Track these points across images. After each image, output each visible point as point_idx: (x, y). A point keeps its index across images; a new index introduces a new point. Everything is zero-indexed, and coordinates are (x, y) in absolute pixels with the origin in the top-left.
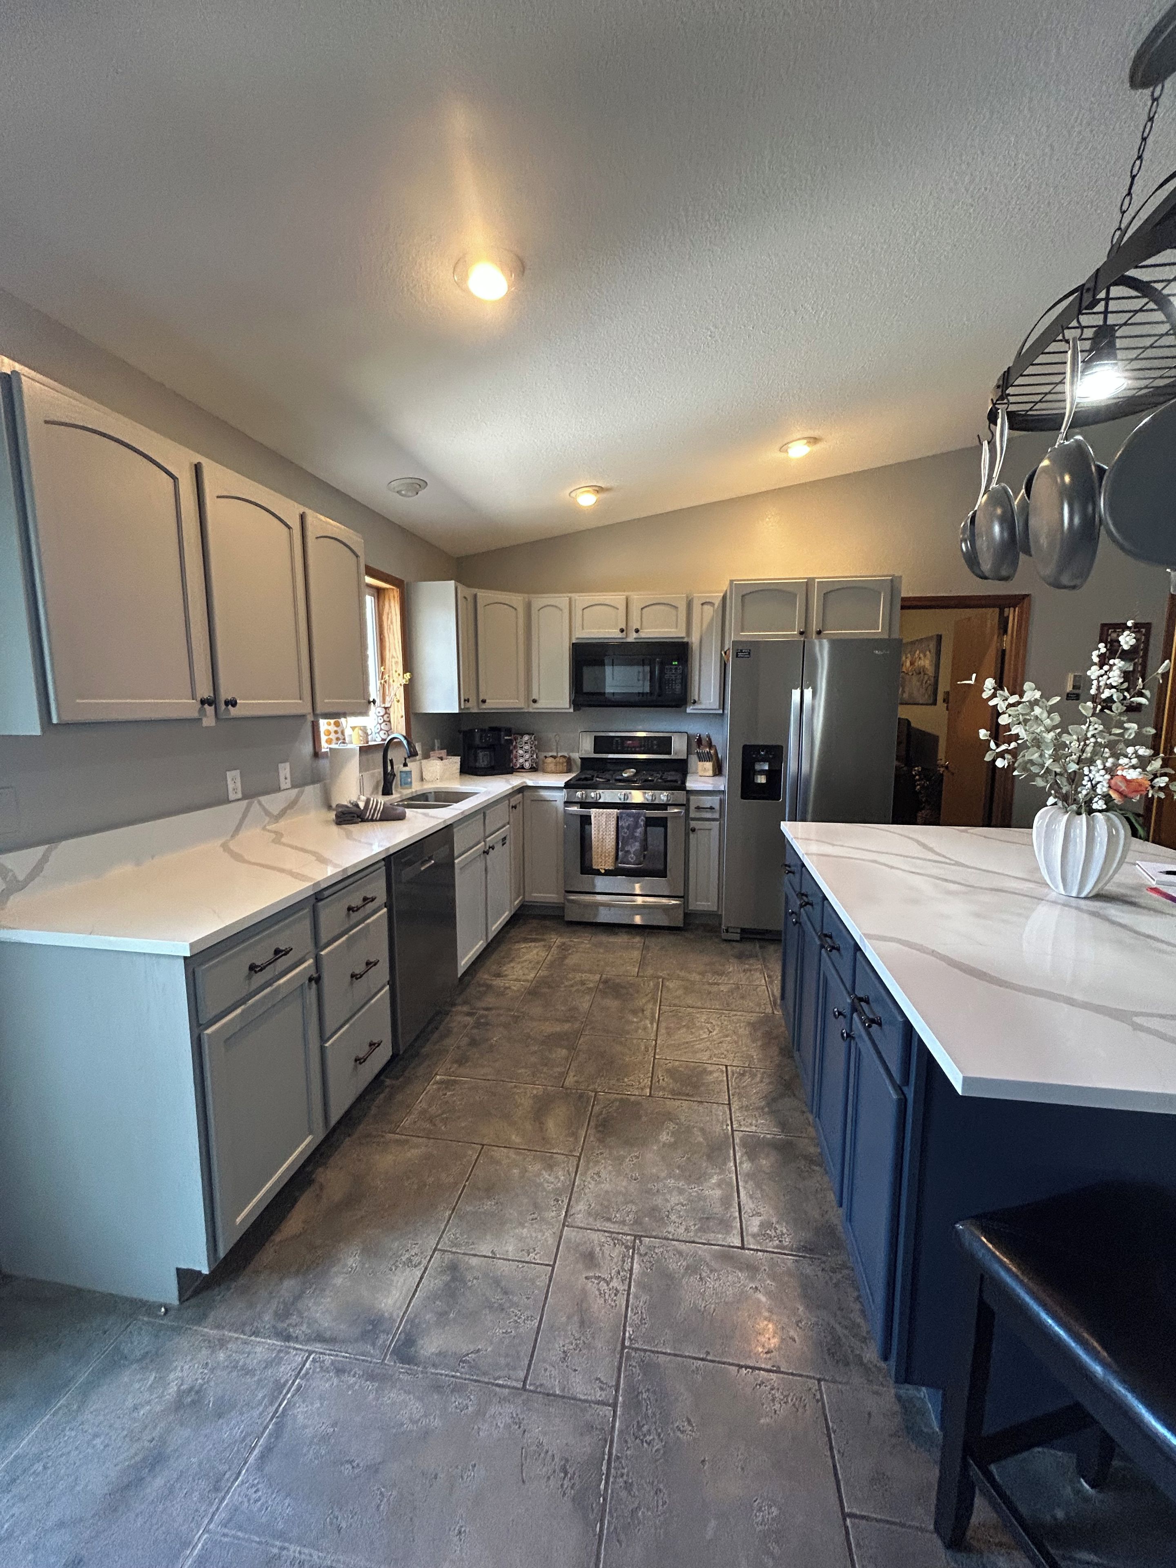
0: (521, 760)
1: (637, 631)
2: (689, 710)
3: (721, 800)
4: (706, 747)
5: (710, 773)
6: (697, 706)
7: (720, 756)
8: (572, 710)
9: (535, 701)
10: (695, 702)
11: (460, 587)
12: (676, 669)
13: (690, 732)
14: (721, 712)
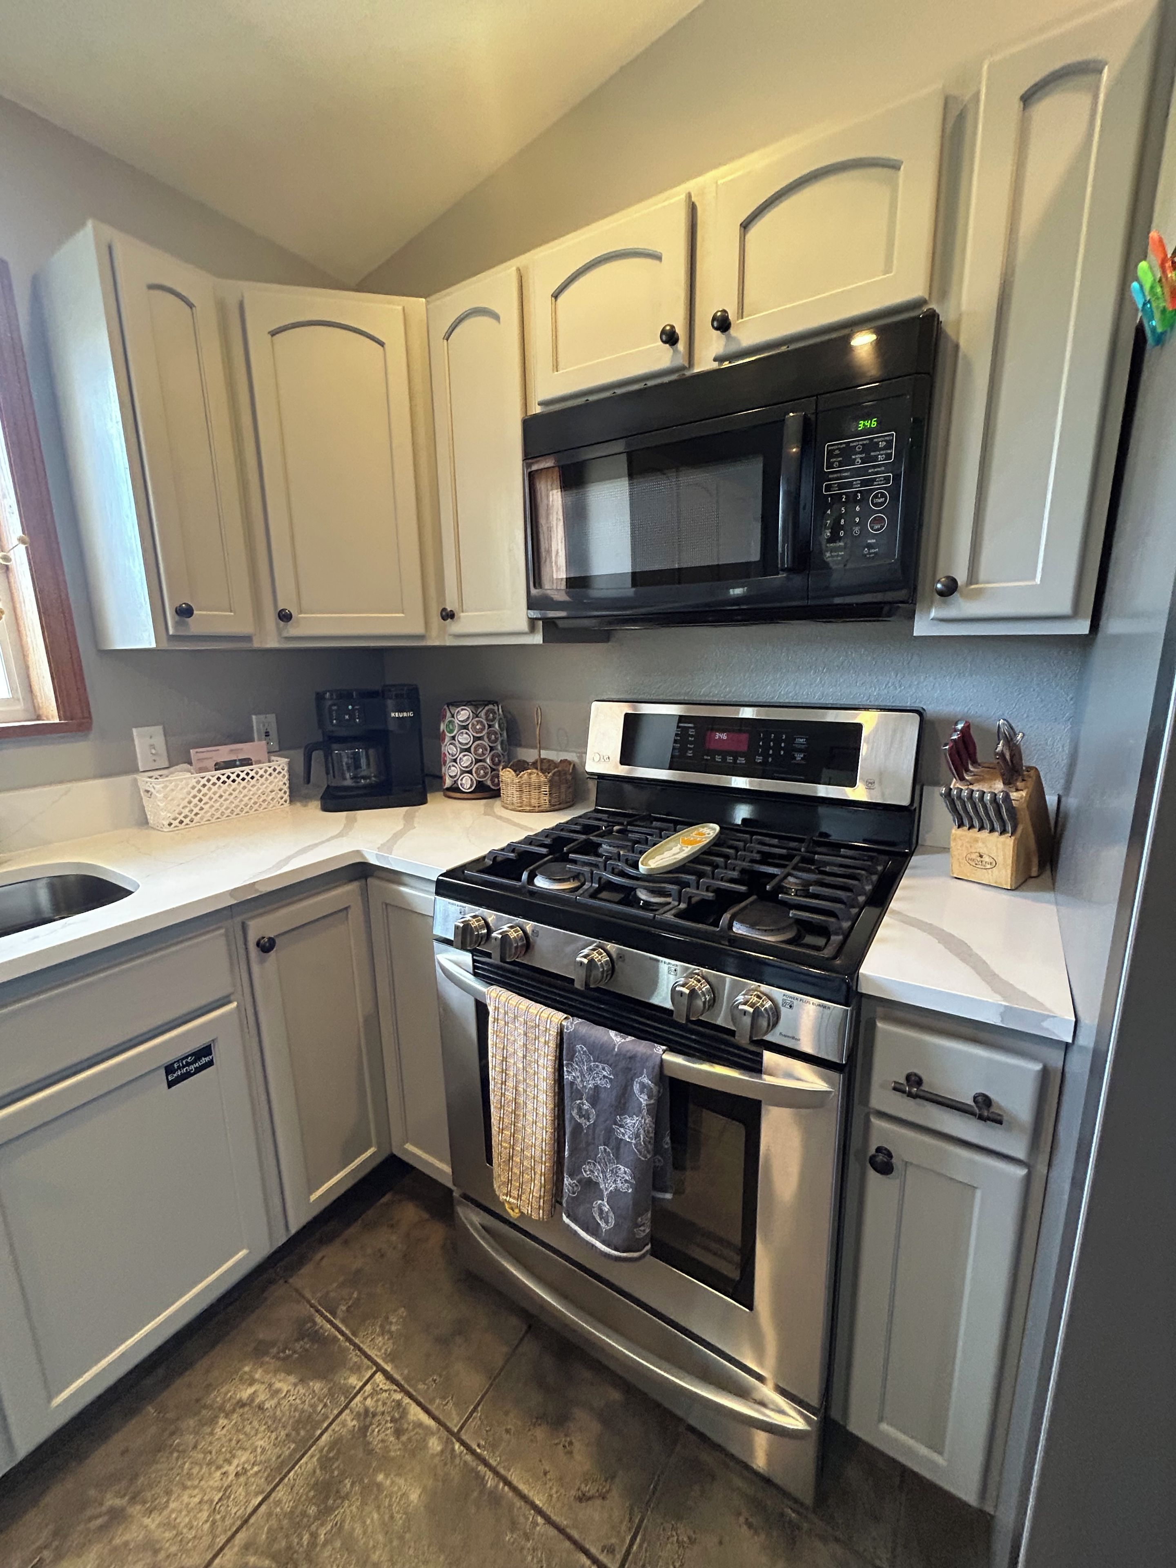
0: (454, 771)
1: (722, 324)
2: (922, 627)
3: (1045, 1073)
4: (991, 771)
5: (1004, 874)
6: (962, 607)
7: (1051, 800)
8: (537, 639)
9: (447, 615)
10: (951, 588)
11: (125, 246)
12: (872, 446)
13: (932, 709)
14: (1082, 627)
